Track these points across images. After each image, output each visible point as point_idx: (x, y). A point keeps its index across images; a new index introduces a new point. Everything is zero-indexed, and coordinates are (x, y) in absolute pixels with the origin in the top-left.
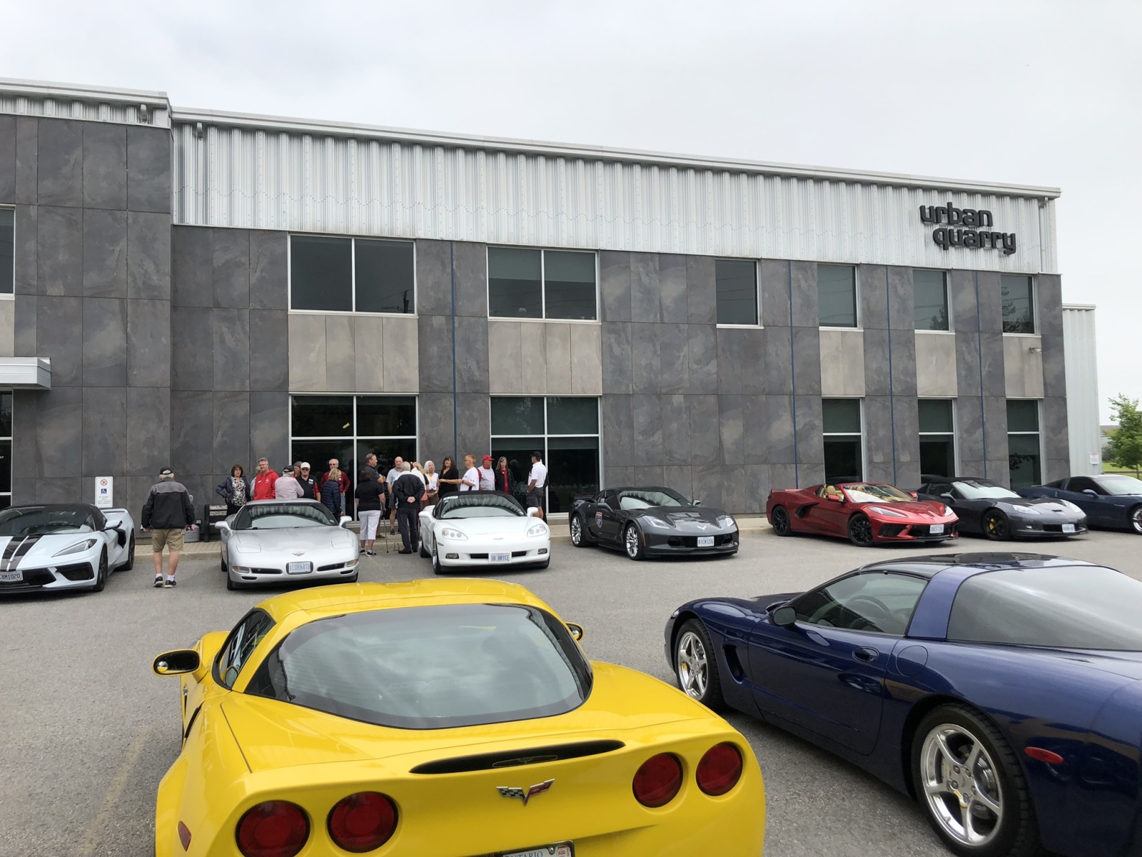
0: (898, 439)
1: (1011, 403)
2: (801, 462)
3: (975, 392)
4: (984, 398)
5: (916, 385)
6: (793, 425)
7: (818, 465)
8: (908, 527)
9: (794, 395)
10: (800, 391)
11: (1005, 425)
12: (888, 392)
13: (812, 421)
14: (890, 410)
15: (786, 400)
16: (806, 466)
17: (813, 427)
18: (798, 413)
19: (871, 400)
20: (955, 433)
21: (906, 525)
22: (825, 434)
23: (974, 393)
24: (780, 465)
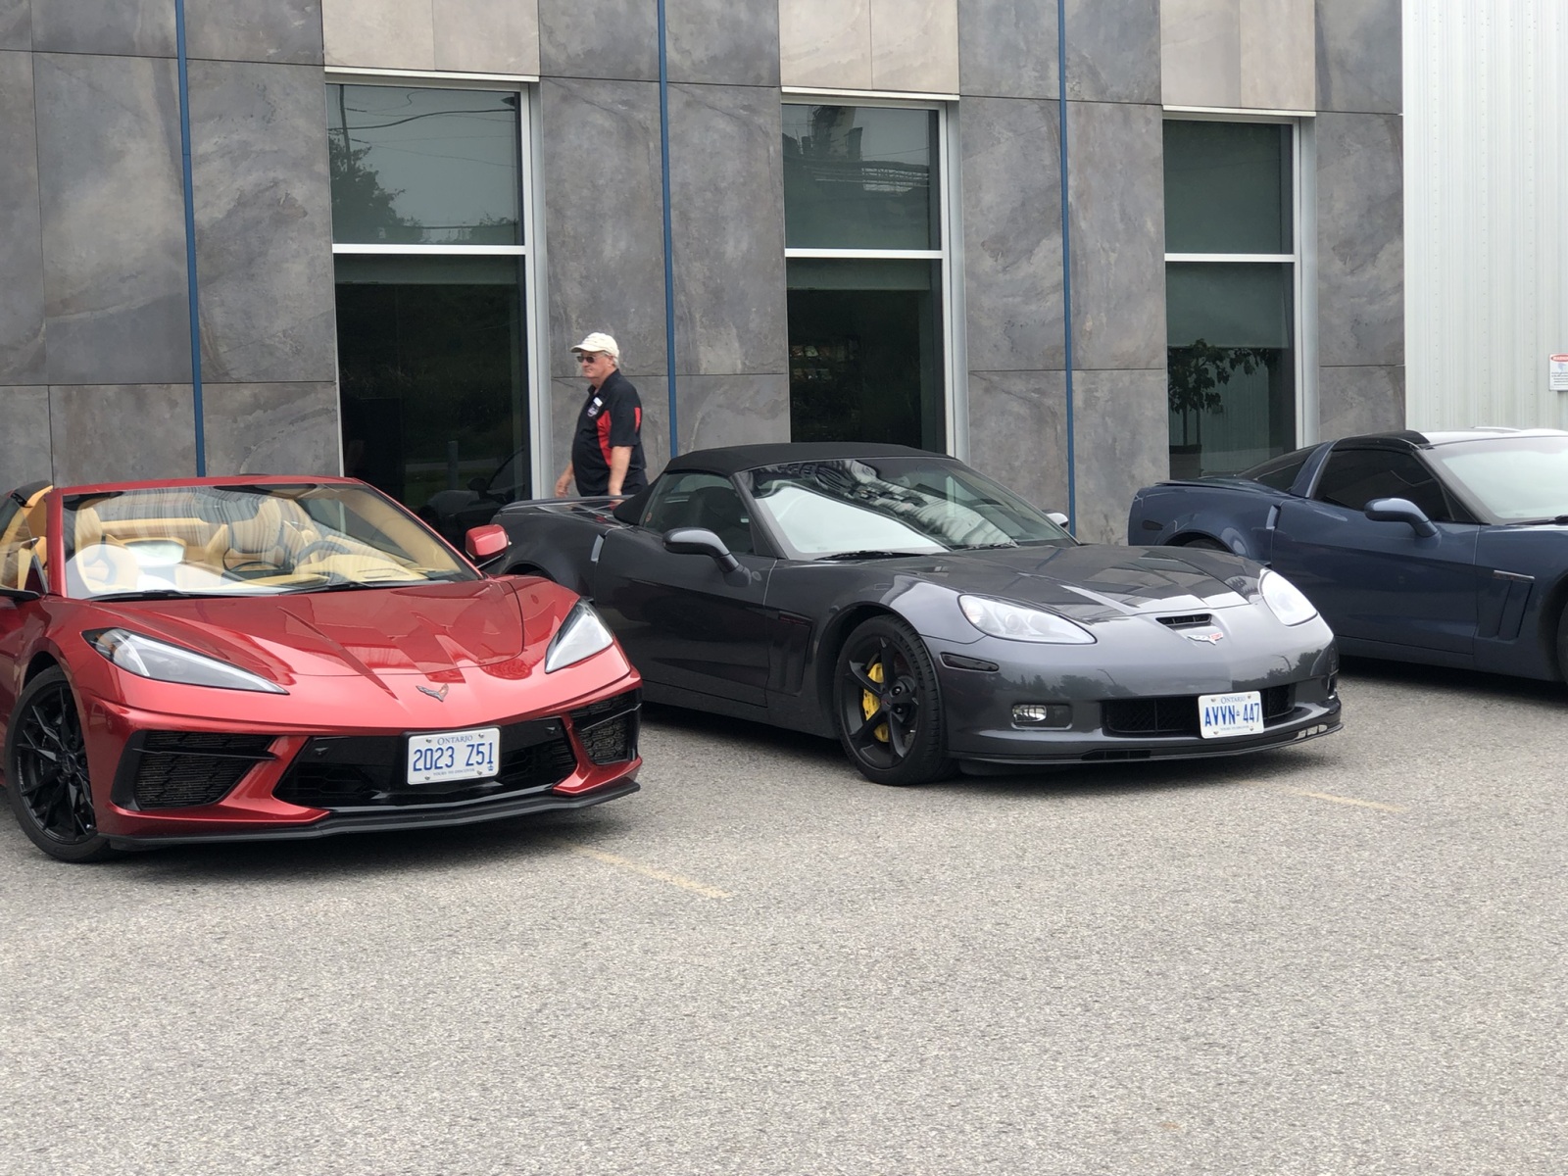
0: (693, 275)
1: (1182, 132)
2: (222, 377)
3: (1035, 79)
4: (1070, 107)
5: (775, 39)
6: (180, 200)
7: (308, 386)
8: (280, 748)
9: (184, 61)
10: (213, 40)
11: (1153, 224)
12: (645, 63)
13: (276, 183)
14: (654, 144)
15: (141, 80)
16: (245, 393)
17: (284, 214)
18: (204, 144)
19: (568, 98)
20: (949, 254)
21: (271, 738)
22: (340, 248)
23: (1027, 81)
24: (111, 391)
